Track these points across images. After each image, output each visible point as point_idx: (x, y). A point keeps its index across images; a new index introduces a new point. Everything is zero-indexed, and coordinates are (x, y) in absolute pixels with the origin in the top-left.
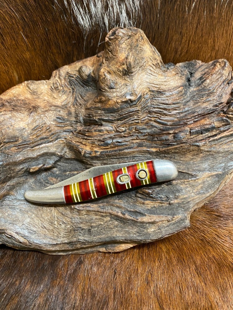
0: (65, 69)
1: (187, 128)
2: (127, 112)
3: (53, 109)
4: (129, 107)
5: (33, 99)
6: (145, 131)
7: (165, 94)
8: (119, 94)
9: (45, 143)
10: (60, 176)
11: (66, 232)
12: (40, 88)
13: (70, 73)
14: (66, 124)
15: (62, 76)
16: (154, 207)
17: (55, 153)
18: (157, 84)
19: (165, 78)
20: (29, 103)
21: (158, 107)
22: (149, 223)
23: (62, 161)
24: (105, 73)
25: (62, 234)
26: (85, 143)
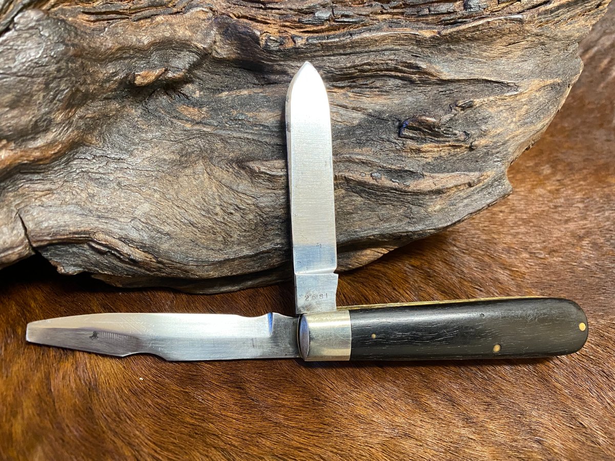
9: (162, 14)
10: (206, 103)
11: (245, 230)
16: (440, 157)
17: (189, 43)
22: (432, 192)
23: (205, 65)
25: (236, 236)
26: (265, 17)
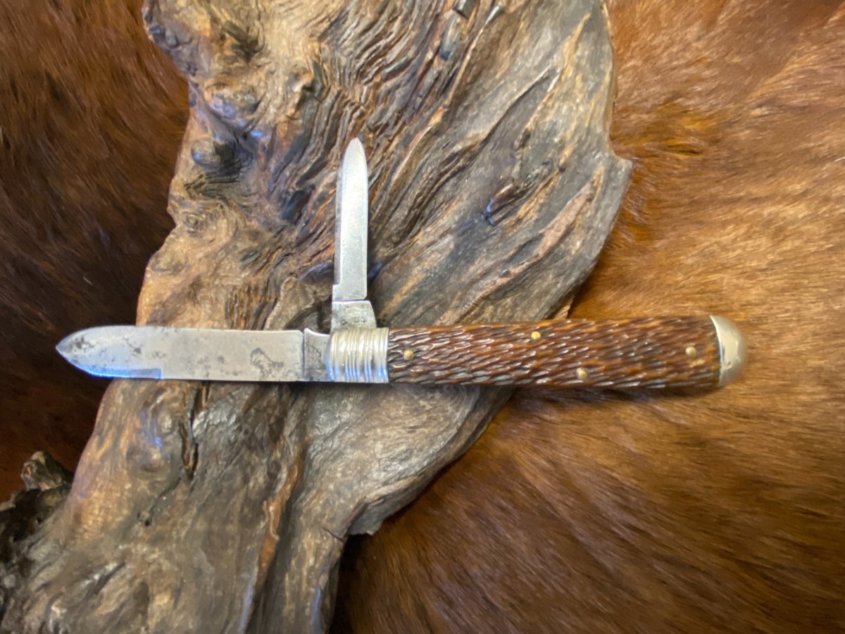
0: (176, 186)
1: (449, 14)
2: (324, 117)
3: (224, 256)
6: (389, 114)
8: (278, 101)
9: (268, 315)
12: (176, 252)
13: (190, 182)
14: (267, 254)
15: (184, 199)
16: (542, 205)
18: (317, 13)
20: (182, 289)
22: (562, 239)
24: (216, 93)
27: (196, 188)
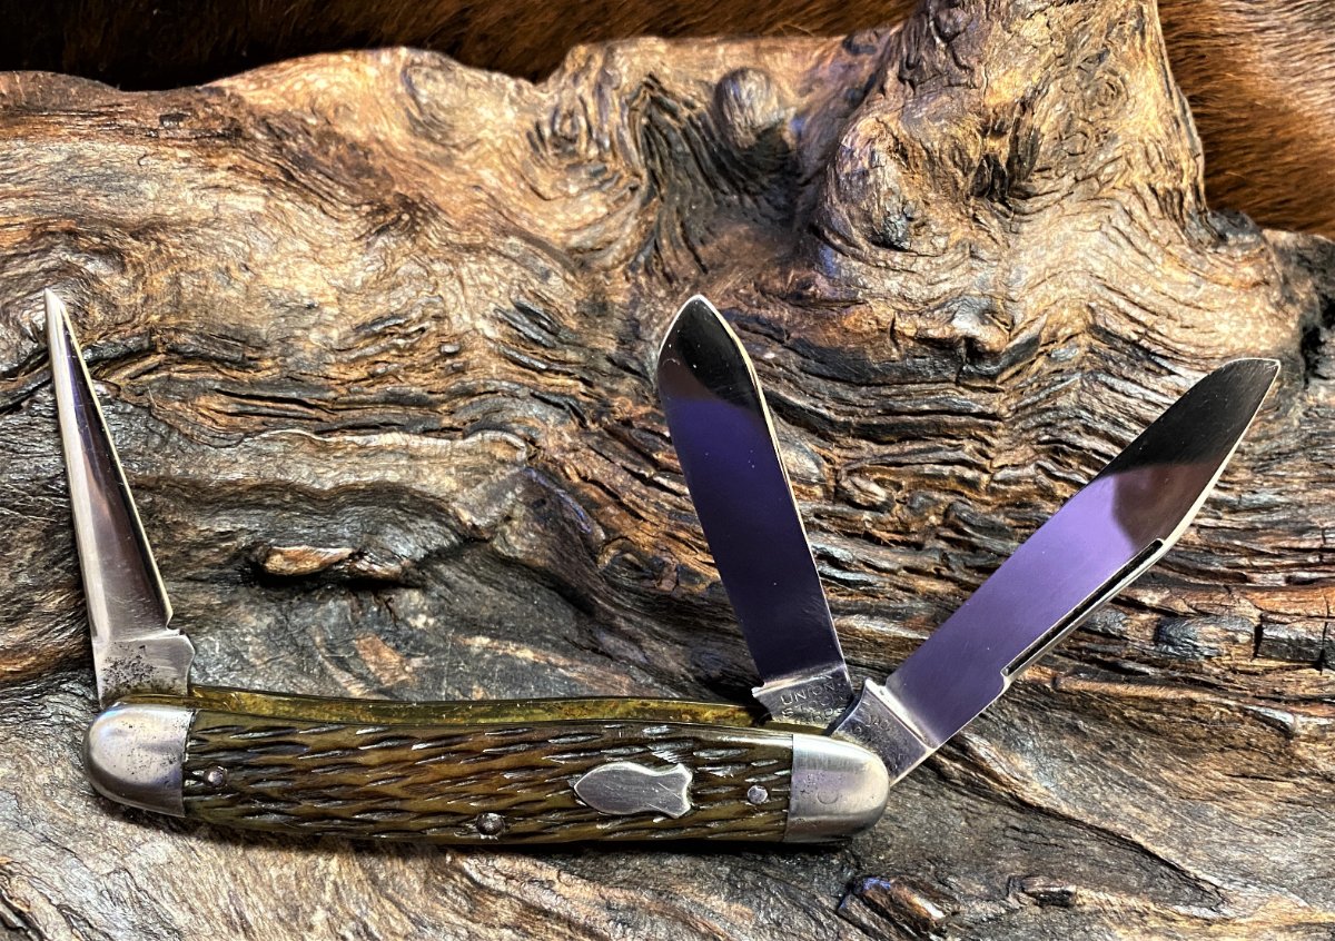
0: (642, 54)
1: (1248, 608)
2: (928, 403)
3: (513, 254)
4: (949, 381)
5: (415, 160)
7: (1171, 373)
8: (917, 290)
9: (403, 428)
10: (428, 649)
12: (473, 111)
13: (666, 84)
14: (560, 362)
15: (617, 88)
17: (443, 504)
18: (1144, 302)
19: (1198, 287)
20: (384, 171)
21: (1115, 432)
23: (468, 561)
24: (878, 146)
26: (638, 501)
27: (655, 101)
